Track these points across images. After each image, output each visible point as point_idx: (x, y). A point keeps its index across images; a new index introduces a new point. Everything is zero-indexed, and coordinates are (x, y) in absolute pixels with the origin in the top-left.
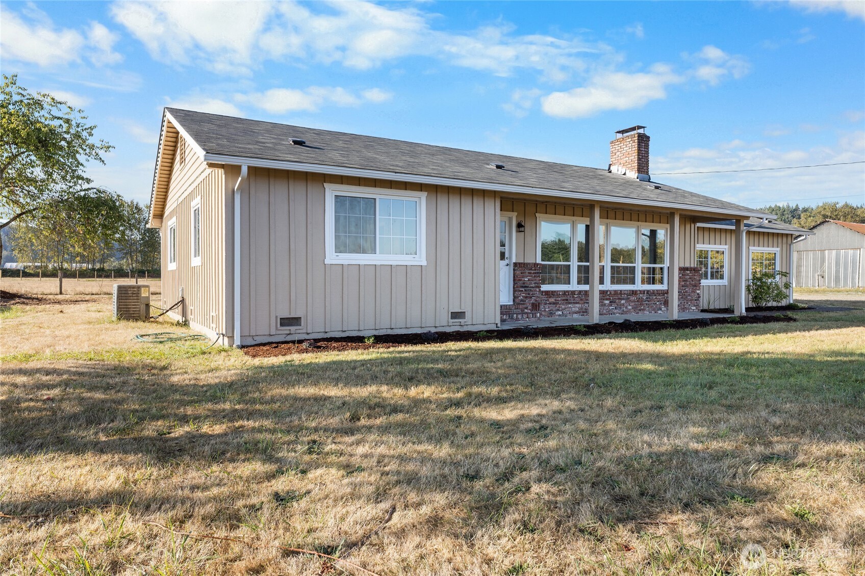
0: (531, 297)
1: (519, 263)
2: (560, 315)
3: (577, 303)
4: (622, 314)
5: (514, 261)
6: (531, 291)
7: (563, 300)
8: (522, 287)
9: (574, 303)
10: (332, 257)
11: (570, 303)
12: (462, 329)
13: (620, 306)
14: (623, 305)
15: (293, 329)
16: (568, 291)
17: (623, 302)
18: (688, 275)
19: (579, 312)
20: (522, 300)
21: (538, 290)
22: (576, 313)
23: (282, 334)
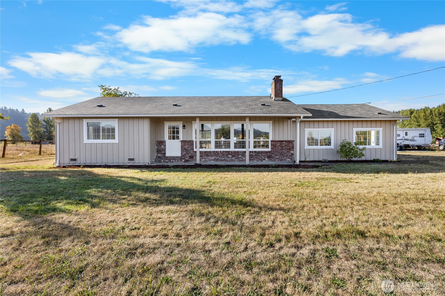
0: (189, 154)
1: (184, 141)
2: (204, 161)
3: (213, 156)
4: (240, 161)
5: (181, 139)
6: (189, 151)
7: (205, 155)
8: (184, 150)
9: (211, 156)
10: (86, 141)
11: (209, 156)
12: (133, 164)
13: (238, 158)
14: (240, 157)
15: (74, 162)
16: (207, 151)
17: (240, 156)
18: (284, 144)
19: (214, 160)
20: (184, 155)
21: (192, 151)
22: (213, 160)
23: (72, 163)
